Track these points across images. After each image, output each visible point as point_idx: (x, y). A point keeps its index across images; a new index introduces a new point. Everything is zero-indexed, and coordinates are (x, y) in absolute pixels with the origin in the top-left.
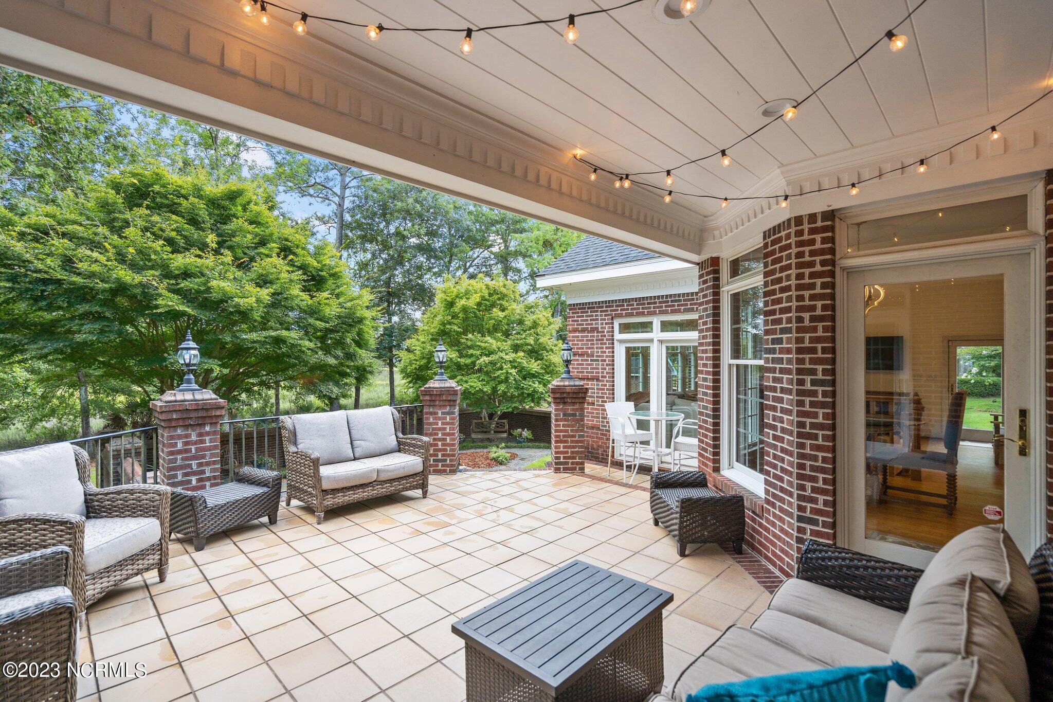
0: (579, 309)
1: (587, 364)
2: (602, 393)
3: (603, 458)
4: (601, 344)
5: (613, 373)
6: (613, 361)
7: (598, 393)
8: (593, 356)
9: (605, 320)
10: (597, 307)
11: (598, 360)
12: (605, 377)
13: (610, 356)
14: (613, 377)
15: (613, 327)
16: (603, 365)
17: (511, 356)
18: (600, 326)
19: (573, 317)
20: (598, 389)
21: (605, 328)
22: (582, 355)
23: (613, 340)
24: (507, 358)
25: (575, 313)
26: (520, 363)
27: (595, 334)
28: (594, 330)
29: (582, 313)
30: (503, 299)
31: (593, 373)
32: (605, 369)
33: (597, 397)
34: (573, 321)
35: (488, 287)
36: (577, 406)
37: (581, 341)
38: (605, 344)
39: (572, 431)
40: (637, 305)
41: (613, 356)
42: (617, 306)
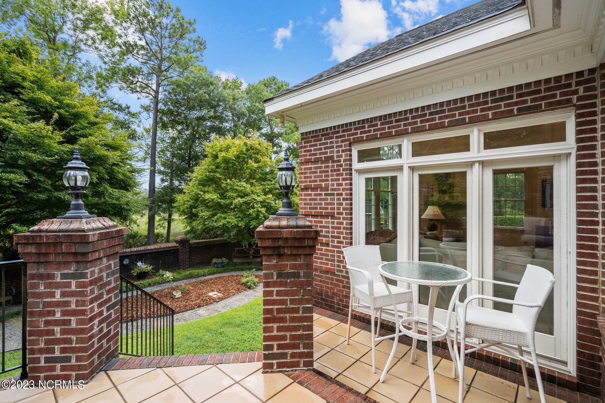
0: (312, 137)
1: (321, 199)
2: (338, 233)
3: (338, 309)
4: (337, 175)
5: (351, 209)
6: (351, 194)
7: (333, 232)
8: (328, 190)
9: (341, 146)
10: (333, 133)
11: (333, 195)
12: (342, 214)
13: (347, 189)
14: (351, 214)
15: (351, 155)
16: (339, 199)
17: (261, 198)
18: (335, 155)
19: (305, 147)
20: (333, 228)
21: (341, 156)
22: (315, 189)
23: (351, 170)
24: (259, 199)
25: (308, 142)
26: (268, 203)
27: (330, 164)
28: (328, 159)
29: (315, 141)
30: (258, 154)
31: (327, 209)
32: (342, 204)
33: (332, 237)
34: (305, 151)
35: (245, 144)
36: (301, 261)
37: (313, 173)
38: (342, 175)
39: (292, 301)
40: (382, 124)
41: (351, 189)
42: (356, 129)
